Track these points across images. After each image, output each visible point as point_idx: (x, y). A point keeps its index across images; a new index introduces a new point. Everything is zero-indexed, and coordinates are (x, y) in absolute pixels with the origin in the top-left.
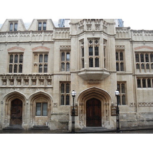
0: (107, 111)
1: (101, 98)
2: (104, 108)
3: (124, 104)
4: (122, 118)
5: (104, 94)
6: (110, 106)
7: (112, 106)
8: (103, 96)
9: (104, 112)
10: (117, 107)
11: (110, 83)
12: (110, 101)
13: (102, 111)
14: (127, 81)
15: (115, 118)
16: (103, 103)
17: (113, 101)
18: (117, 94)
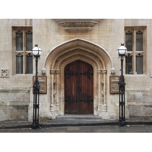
0: (103, 85)
1: (93, 61)
2: (97, 79)
5: (98, 53)
6: (109, 75)
7: (113, 75)
8: (96, 57)
9: (97, 87)
10: (122, 78)
11: (110, 31)
12: (108, 65)
13: (95, 85)
14: (148, 25)
16: (97, 69)
17: (115, 66)
18: (122, 52)
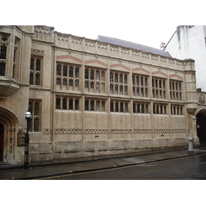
0: (11, 139)
1: (4, 121)
2: (7, 135)
3: (37, 129)
4: (33, 149)
5: (9, 116)
6: (17, 132)
7: (20, 132)
8: (7, 118)
9: (7, 141)
10: (27, 135)
11: (19, 100)
12: (17, 125)
13: (5, 140)
14: (43, 99)
15: (22, 150)
16: (7, 128)
17: (21, 125)
18: (28, 116)
